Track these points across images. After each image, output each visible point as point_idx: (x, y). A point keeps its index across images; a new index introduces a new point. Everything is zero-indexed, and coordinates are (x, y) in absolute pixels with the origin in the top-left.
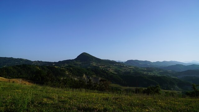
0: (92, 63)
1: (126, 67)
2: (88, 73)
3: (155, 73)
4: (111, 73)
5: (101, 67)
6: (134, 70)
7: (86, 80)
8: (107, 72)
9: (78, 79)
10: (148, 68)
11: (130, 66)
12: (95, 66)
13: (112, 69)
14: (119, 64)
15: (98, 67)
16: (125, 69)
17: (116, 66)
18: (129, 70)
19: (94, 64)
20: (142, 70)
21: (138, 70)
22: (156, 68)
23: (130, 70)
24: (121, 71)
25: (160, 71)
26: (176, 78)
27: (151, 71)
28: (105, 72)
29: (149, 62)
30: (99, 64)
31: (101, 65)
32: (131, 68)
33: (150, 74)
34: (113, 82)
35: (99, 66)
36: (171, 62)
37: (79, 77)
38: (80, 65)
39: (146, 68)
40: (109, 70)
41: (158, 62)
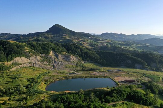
0: (65, 35)
1: (102, 40)
2: (57, 49)
3: (134, 47)
4: (86, 48)
5: (75, 41)
6: (111, 44)
7: (53, 59)
8: (81, 47)
9: (42, 57)
10: (125, 41)
11: (106, 40)
12: (69, 39)
13: (86, 42)
14: (95, 37)
15: (72, 41)
16: (102, 43)
17: (91, 39)
18: (105, 44)
19: (67, 37)
20: (119, 43)
21: (115, 44)
22: (133, 41)
23: (107, 44)
24: (98, 46)
25: (138, 44)
26: (158, 53)
27: (129, 45)
28: (79, 48)
29: (124, 35)
30: (73, 37)
31: (75, 39)
32: (107, 42)
33: (128, 48)
34: (88, 61)
35: (72, 39)
36: (145, 35)
37: (43, 55)
38: (51, 38)
39: (123, 41)
40: (84, 44)
41: (133, 35)
